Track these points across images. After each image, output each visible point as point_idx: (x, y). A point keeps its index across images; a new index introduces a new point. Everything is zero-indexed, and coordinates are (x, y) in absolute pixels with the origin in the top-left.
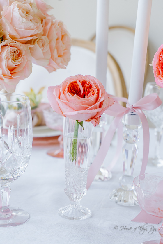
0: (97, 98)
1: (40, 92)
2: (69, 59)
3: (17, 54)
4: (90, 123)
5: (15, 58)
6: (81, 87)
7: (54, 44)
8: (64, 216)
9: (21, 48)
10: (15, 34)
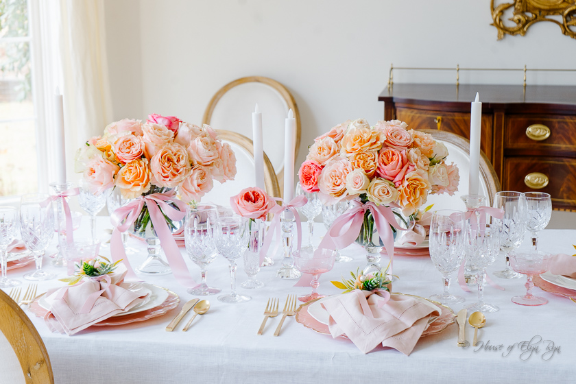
0: (264, 203)
3: (203, 176)
4: (260, 219)
5: (203, 178)
6: (252, 196)
7: (225, 163)
8: (245, 287)
9: (205, 170)
10: (200, 161)
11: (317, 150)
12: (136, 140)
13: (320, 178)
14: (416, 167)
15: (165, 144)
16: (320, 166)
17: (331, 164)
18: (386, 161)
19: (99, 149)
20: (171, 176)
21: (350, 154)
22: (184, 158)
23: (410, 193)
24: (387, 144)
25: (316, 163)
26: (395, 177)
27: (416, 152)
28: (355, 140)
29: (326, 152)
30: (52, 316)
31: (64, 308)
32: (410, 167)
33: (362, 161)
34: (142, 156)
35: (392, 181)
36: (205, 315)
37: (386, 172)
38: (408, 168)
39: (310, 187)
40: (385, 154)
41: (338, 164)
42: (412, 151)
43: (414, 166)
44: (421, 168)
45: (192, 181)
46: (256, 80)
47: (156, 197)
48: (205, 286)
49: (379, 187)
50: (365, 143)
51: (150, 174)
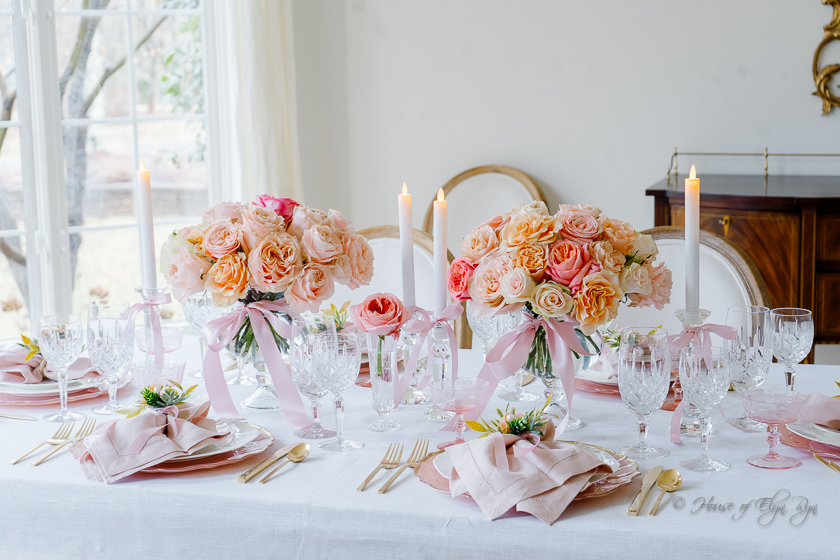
0: (395, 314)
1: (343, 310)
2: (372, 274)
3: (319, 276)
4: (391, 336)
5: (318, 280)
6: (380, 305)
7: (355, 262)
9: (323, 270)
10: (316, 256)
11: (470, 242)
12: (232, 228)
13: (472, 280)
14: (601, 267)
15: (269, 234)
16: (472, 265)
17: (486, 262)
18: (559, 258)
19: (190, 241)
20: (274, 276)
21: (512, 249)
22: (294, 253)
23: (591, 302)
24: (565, 235)
25: (468, 260)
26: (570, 280)
27: (604, 247)
28: (520, 228)
29: (481, 245)
30: (90, 457)
31: (106, 447)
32: (594, 267)
33: (527, 258)
34: (239, 249)
35: (567, 285)
36: (300, 464)
37: (559, 273)
38: (590, 268)
39: (459, 293)
40: (559, 249)
41: (495, 261)
42: (598, 245)
43: (598, 265)
44: (609, 268)
45: (304, 283)
46: (496, 170)
47: (261, 306)
48: (318, 426)
49: (546, 293)
50: (532, 232)
51: (248, 274)
